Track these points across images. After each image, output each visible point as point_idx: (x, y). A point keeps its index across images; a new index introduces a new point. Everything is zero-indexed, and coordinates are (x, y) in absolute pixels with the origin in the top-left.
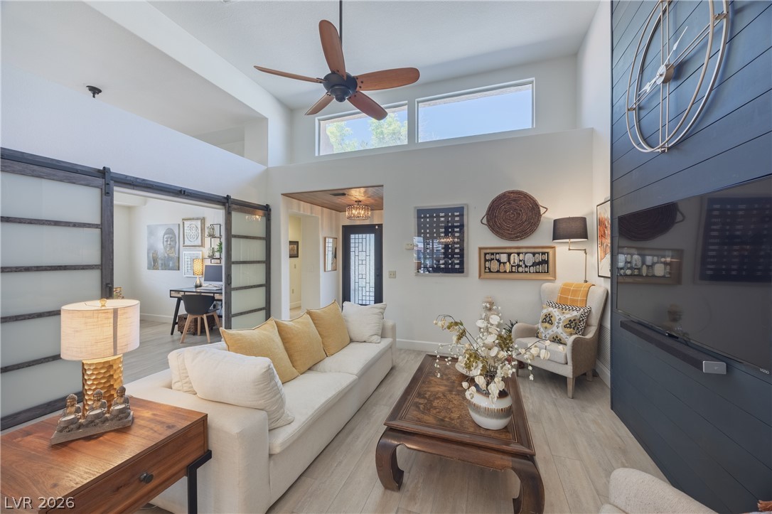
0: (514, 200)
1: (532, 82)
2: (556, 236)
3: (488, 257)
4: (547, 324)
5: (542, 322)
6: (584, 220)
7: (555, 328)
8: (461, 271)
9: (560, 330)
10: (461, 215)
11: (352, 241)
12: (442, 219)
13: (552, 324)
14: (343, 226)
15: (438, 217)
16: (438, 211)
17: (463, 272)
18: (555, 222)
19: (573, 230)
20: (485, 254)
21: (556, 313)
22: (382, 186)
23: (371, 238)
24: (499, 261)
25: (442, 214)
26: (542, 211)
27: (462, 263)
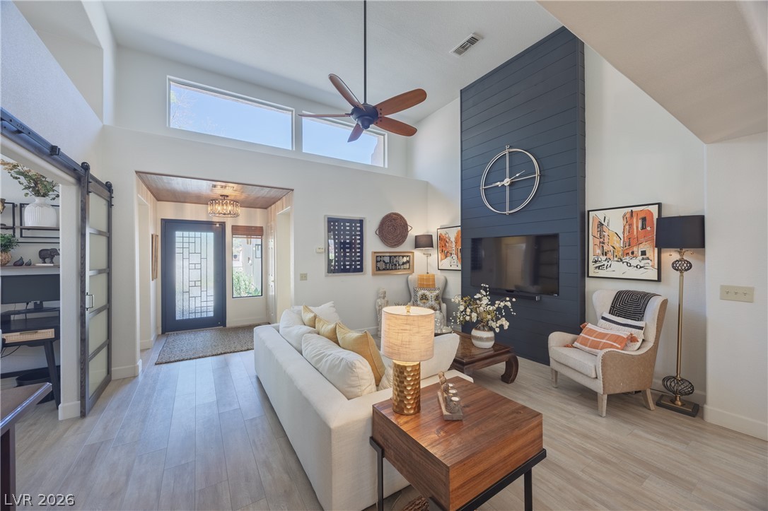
0: (394, 219)
1: (384, 135)
2: (417, 245)
3: (379, 259)
4: (424, 301)
5: (421, 300)
6: (431, 236)
7: (430, 302)
8: (361, 270)
9: (433, 303)
10: (361, 227)
11: (177, 240)
12: (348, 228)
13: (428, 300)
14: (162, 219)
15: (345, 226)
16: (345, 221)
17: (362, 271)
18: (416, 237)
19: (424, 242)
20: (377, 257)
21: (427, 293)
22: (293, 190)
23: (210, 236)
24: (384, 261)
25: (348, 224)
26: (409, 228)
27: (361, 265)
